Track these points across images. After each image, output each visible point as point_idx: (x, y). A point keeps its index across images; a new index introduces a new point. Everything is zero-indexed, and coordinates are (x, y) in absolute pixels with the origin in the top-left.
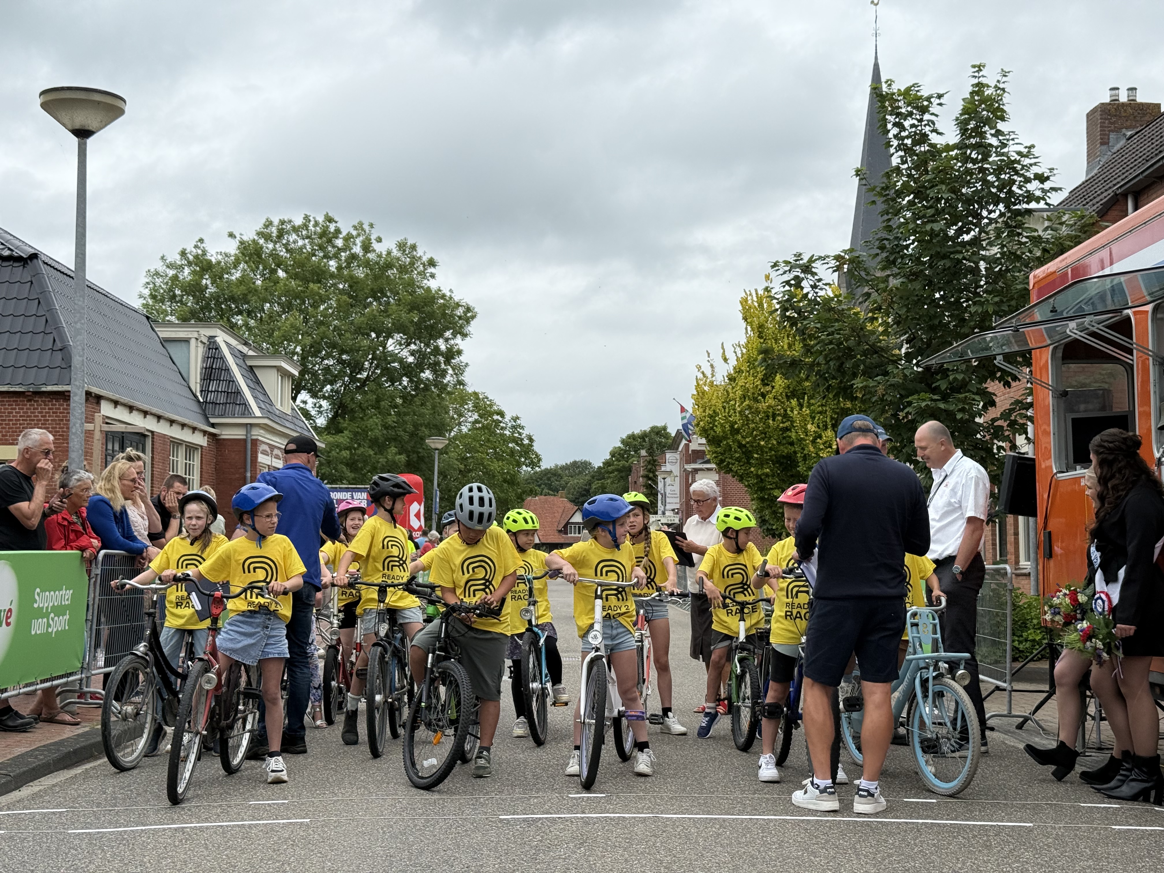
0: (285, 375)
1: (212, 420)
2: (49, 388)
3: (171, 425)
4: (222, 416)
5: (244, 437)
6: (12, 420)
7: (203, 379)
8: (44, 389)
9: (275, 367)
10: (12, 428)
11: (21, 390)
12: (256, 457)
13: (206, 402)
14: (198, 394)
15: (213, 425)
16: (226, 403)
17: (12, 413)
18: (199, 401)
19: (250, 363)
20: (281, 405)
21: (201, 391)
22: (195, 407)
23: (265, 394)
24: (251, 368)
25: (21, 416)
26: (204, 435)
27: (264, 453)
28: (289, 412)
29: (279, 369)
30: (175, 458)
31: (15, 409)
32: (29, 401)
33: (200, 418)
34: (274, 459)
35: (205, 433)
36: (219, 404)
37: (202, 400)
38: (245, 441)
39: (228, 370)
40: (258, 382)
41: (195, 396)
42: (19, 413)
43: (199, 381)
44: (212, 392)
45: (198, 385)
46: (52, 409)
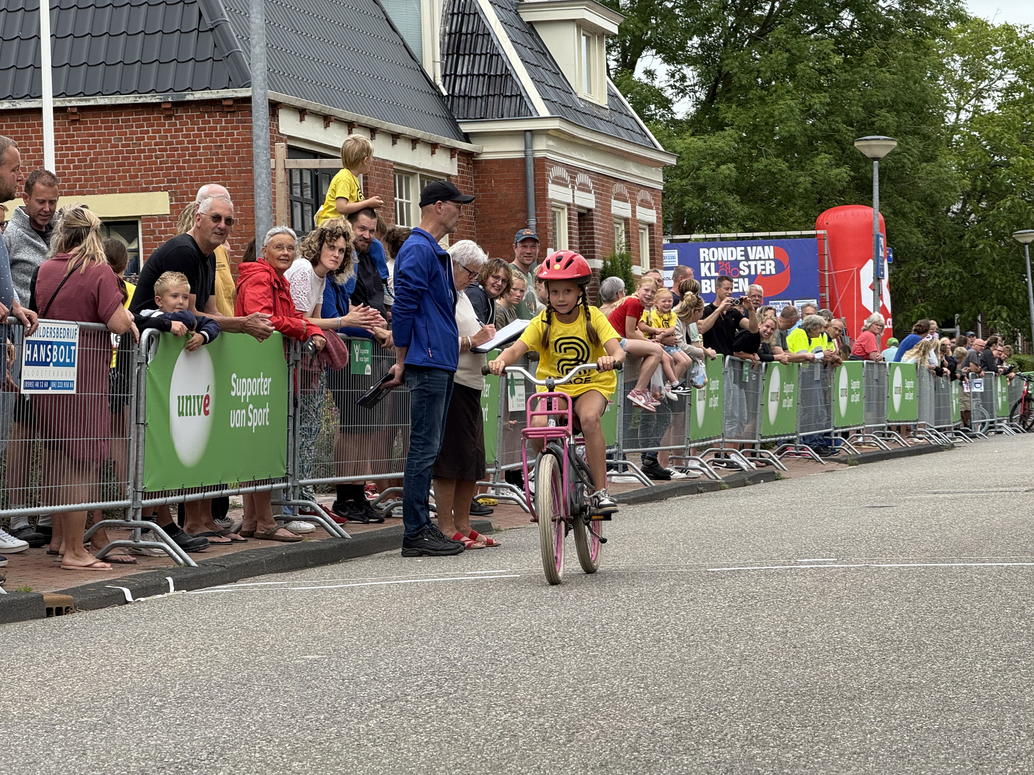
0: (594, 34)
1: (465, 128)
2: (198, 95)
3: (394, 143)
4: (482, 119)
5: (521, 155)
6: (143, 151)
7: (446, 54)
8: (189, 97)
9: (573, 20)
10: (145, 164)
11: (154, 100)
12: (545, 190)
13: (453, 96)
14: (439, 82)
15: (467, 137)
16: (488, 96)
17: (143, 139)
18: (440, 95)
19: (527, 17)
20: (590, 91)
21: (444, 76)
22: (433, 106)
23: (558, 73)
24: (531, 25)
25: (156, 144)
26: (452, 157)
27: (559, 181)
28: (604, 102)
29: (581, 25)
30: (404, 200)
31: (147, 132)
32: (169, 117)
33: (444, 124)
34: (577, 193)
35: (453, 151)
36: (476, 97)
37: (445, 93)
38: (523, 161)
39: (487, 35)
40: (544, 52)
41: (433, 86)
42: (154, 138)
43: (438, 58)
44: (462, 76)
45: (438, 66)
46: (204, 129)
